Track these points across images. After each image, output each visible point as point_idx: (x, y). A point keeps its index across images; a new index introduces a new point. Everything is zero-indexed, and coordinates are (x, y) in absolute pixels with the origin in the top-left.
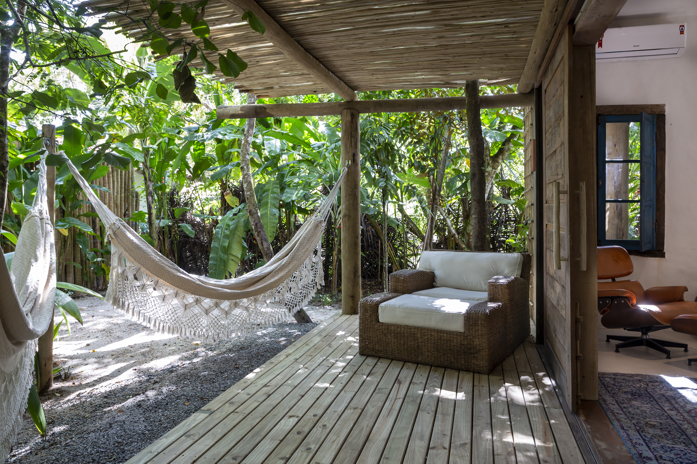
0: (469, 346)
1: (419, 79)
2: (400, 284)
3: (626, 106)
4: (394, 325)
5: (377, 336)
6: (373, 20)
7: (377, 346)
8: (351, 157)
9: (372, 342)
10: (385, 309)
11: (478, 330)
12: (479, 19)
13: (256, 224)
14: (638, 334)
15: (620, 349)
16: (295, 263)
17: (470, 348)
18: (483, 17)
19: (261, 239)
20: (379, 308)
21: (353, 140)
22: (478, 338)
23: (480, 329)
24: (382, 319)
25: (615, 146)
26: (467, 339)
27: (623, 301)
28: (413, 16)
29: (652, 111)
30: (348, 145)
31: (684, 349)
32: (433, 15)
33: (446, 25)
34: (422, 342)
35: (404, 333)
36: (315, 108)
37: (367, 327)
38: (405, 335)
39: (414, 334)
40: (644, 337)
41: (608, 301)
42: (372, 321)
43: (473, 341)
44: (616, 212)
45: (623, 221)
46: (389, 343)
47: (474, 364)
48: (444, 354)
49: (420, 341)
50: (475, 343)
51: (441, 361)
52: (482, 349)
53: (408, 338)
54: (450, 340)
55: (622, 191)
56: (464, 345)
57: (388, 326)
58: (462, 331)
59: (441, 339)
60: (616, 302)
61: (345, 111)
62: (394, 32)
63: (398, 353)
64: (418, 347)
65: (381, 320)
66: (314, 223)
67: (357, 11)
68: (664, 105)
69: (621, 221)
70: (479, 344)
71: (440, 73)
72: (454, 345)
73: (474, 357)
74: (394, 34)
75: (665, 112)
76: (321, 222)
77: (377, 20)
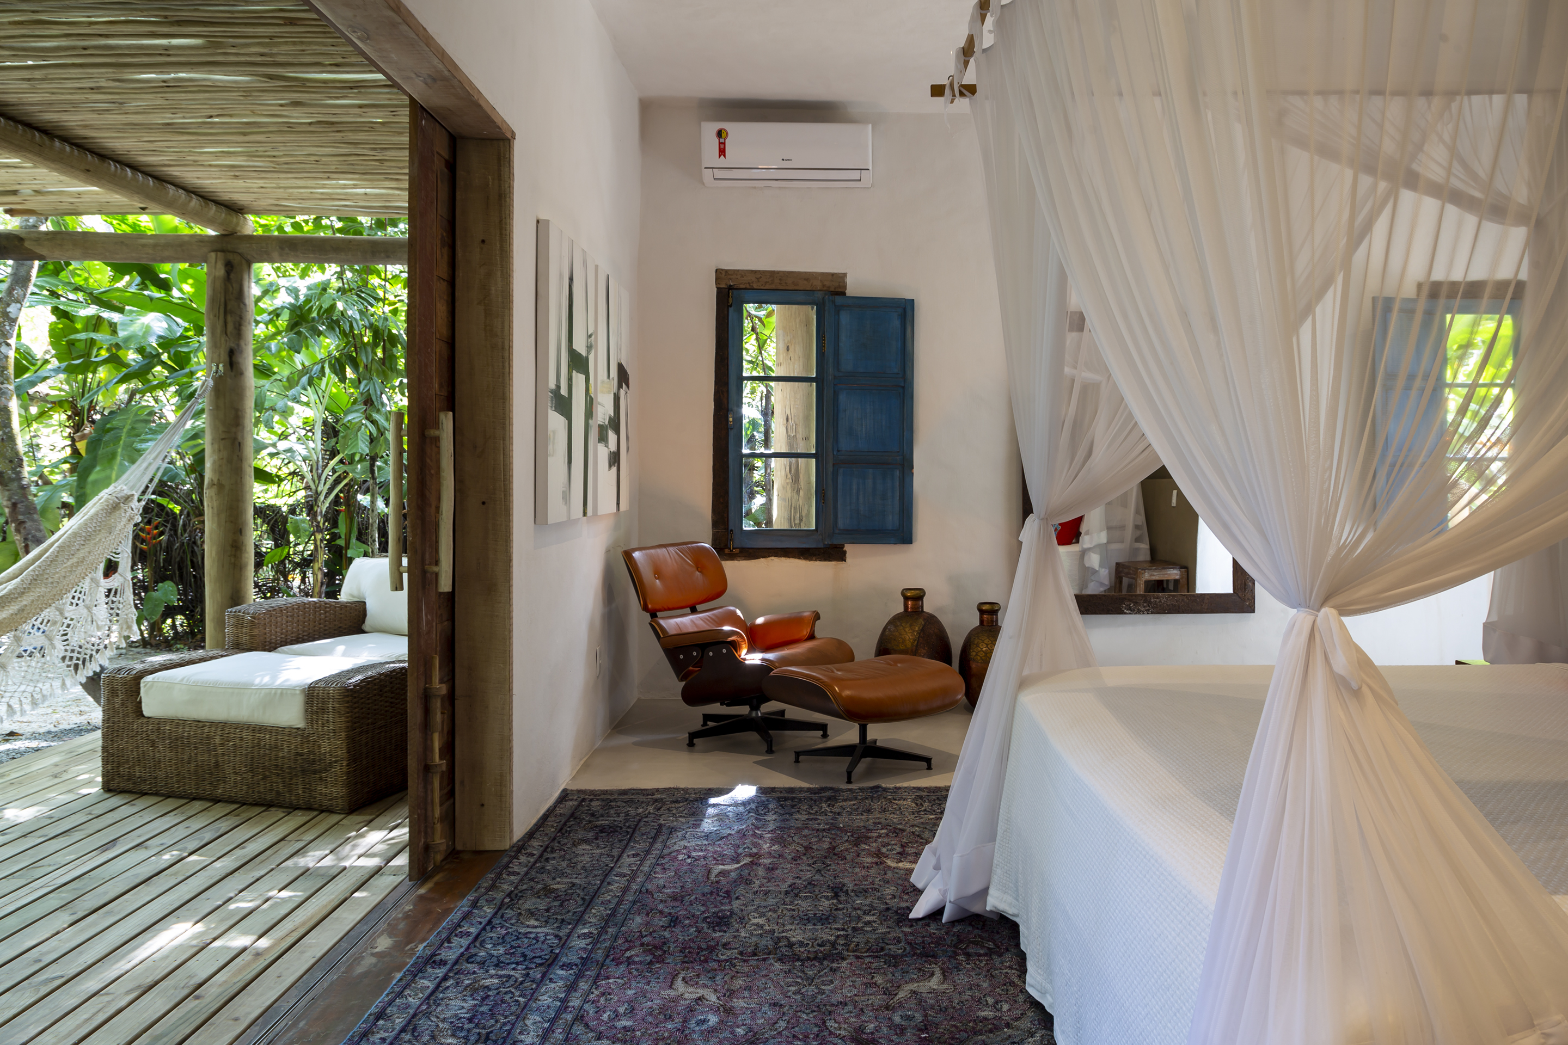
0: (312, 757)
1: (357, 194)
2: (244, 630)
3: (778, 272)
4: (171, 721)
5: (138, 747)
6: (74, 48)
7: (137, 768)
8: (224, 356)
9: (127, 762)
10: (152, 686)
11: (328, 721)
12: (329, 69)
13: (14, 505)
14: (744, 710)
15: (695, 741)
16: (40, 590)
17: (314, 760)
18: (337, 65)
19: (26, 539)
20: (142, 685)
21: (229, 319)
22: (329, 739)
23: (331, 720)
24: (149, 709)
25: (788, 349)
26: (308, 742)
27: (724, 651)
28: (167, 48)
29: (824, 286)
30: (219, 331)
31: (821, 732)
32: (211, 51)
33: (271, 77)
34: (223, 755)
35: (189, 737)
36: (144, 246)
37: (116, 728)
38: (192, 741)
39: (208, 738)
40: (754, 714)
41: (695, 654)
42: (126, 716)
43: (319, 747)
44: (789, 476)
45: (801, 493)
46: (160, 762)
47: (321, 794)
48: (265, 778)
49: (220, 752)
50: (323, 750)
51: (259, 792)
52: (336, 762)
53: (196, 748)
54: (276, 747)
55: (800, 436)
56: (301, 755)
57: (159, 723)
58: (301, 724)
59: (259, 745)
60: (711, 654)
61: (213, 254)
62: (164, 81)
63: (178, 782)
64: (217, 762)
65: (147, 711)
66: (107, 500)
67: (10, 23)
68: (845, 275)
69: (798, 492)
70: (330, 752)
71: (394, 184)
72: (283, 757)
73: (321, 779)
74: (167, 86)
75: (845, 287)
76: (128, 498)
77: (85, 49)
